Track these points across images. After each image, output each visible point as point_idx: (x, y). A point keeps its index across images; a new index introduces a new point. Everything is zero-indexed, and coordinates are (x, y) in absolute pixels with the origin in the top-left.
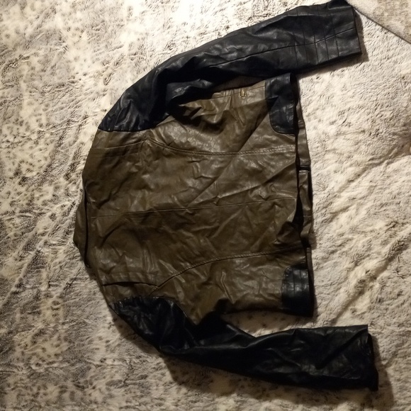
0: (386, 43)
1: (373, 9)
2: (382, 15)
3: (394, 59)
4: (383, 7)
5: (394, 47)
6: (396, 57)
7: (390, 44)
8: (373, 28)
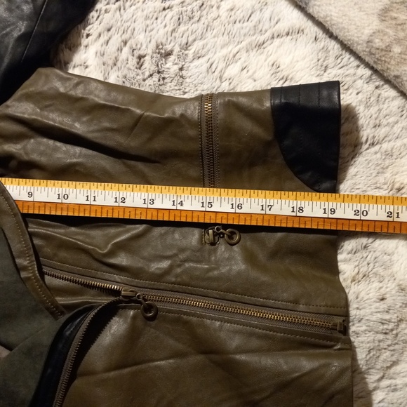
0: (373, 110)
1: (367, 32)
2: (388, 49)
3: (385, 146)
4: (391, 32)
5: (392, 120)
6: (392, 144)
7: (384, 112)
8: (352, 71)
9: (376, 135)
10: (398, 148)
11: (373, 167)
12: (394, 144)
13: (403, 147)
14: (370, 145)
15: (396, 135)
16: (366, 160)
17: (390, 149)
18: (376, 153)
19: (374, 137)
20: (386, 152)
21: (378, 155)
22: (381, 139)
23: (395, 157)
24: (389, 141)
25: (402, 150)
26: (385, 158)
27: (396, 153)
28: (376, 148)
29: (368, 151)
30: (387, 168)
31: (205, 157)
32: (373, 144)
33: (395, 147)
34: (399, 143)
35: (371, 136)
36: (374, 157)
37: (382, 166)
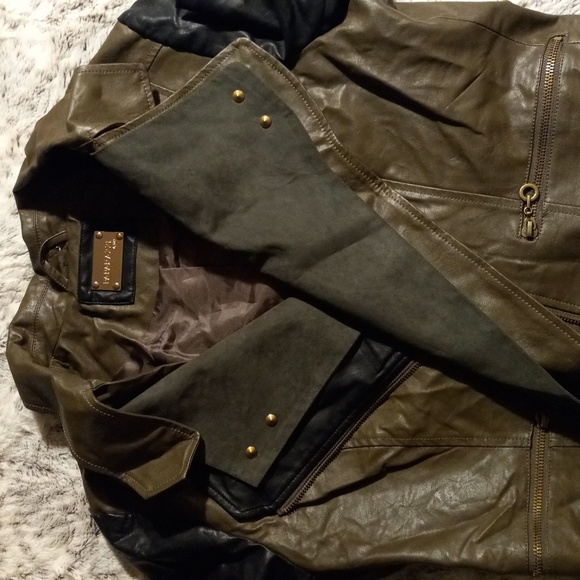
31: (537, 135)
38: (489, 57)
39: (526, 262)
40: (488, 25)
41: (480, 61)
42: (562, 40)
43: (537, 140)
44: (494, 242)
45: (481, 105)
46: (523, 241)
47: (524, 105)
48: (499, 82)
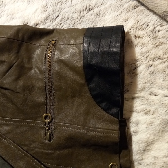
9: (90, 4)
10: (103, 11)
11: (91, 23)
12: (100, 8)
13: (105, 10)
14: (88, 10)
15: (101, 3)
16: (87, 19)
17: (98, 12)
18: (91, 15)
19: (90, 6)
20: (96, 13)
21: (93, 16)
22: (93, 7)
23: (101, 16)
24: (98, 7)
25: (105, 11)
26: (96, 18)
27: (102, 14)
28: (92, 12)
29: (87, 14)
30: (98, 22)
31: (47, 91)
32: (89, 10)
33: (101, 10)
34: (103, 7)
35: (88, 5)
36: (91, 17)
37: (95, 22)
38: (20, 54)
39: (49, 151)
40: (16, 38)
41: (14, 57)
42: (55, 43)
43: (48, 93)
44: (34, 142)
45: (18, 79)
46: (47, 141)
47: (40, 76)
48: (27, 66)
